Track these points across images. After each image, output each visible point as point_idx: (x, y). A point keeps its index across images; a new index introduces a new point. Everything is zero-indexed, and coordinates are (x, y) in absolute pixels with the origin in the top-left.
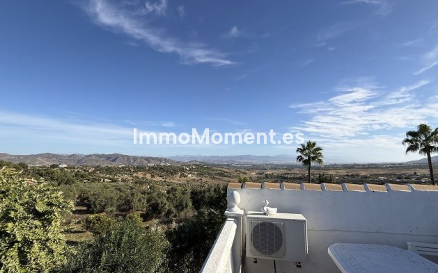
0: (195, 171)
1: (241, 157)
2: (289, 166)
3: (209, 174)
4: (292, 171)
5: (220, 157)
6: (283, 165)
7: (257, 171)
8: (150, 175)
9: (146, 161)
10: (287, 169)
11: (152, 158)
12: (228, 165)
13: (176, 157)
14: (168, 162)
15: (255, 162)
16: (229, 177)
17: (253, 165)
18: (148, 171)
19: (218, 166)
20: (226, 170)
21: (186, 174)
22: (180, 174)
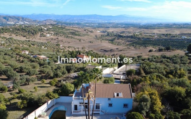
0: (52, 31)
1: (89, 16)
2: (126, 24)
3: (64, 33)
4: (128, 30)
5: (72, 16)
6: (122, 24)
7: (102, 29)
8: (15, 36)
9: (4, 20)
10: (124, 27)
11: (10, 17)
12: (78, 24)
13: (32, 15)
14: (25, 20)
15: (100, 21)
16: (79, 35)
17: (99, 24)
18: (13, 32)
19: (70, 24)
20: (77, 29)
21: (45, 34)
22: (39, 34)
